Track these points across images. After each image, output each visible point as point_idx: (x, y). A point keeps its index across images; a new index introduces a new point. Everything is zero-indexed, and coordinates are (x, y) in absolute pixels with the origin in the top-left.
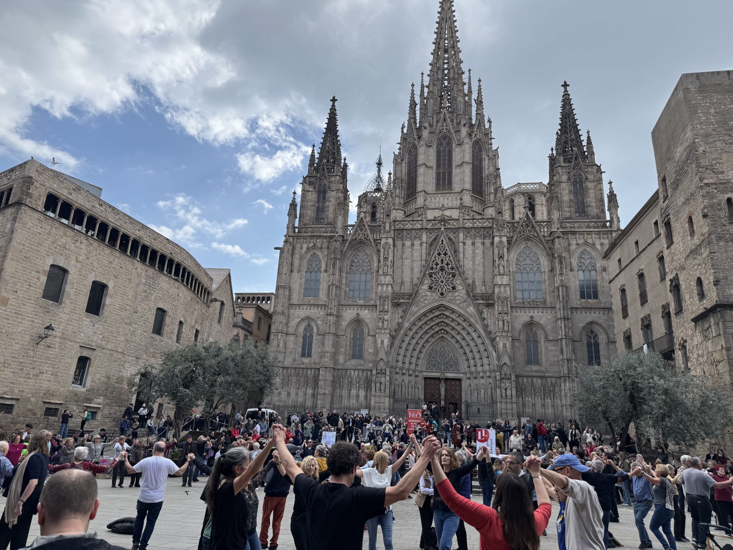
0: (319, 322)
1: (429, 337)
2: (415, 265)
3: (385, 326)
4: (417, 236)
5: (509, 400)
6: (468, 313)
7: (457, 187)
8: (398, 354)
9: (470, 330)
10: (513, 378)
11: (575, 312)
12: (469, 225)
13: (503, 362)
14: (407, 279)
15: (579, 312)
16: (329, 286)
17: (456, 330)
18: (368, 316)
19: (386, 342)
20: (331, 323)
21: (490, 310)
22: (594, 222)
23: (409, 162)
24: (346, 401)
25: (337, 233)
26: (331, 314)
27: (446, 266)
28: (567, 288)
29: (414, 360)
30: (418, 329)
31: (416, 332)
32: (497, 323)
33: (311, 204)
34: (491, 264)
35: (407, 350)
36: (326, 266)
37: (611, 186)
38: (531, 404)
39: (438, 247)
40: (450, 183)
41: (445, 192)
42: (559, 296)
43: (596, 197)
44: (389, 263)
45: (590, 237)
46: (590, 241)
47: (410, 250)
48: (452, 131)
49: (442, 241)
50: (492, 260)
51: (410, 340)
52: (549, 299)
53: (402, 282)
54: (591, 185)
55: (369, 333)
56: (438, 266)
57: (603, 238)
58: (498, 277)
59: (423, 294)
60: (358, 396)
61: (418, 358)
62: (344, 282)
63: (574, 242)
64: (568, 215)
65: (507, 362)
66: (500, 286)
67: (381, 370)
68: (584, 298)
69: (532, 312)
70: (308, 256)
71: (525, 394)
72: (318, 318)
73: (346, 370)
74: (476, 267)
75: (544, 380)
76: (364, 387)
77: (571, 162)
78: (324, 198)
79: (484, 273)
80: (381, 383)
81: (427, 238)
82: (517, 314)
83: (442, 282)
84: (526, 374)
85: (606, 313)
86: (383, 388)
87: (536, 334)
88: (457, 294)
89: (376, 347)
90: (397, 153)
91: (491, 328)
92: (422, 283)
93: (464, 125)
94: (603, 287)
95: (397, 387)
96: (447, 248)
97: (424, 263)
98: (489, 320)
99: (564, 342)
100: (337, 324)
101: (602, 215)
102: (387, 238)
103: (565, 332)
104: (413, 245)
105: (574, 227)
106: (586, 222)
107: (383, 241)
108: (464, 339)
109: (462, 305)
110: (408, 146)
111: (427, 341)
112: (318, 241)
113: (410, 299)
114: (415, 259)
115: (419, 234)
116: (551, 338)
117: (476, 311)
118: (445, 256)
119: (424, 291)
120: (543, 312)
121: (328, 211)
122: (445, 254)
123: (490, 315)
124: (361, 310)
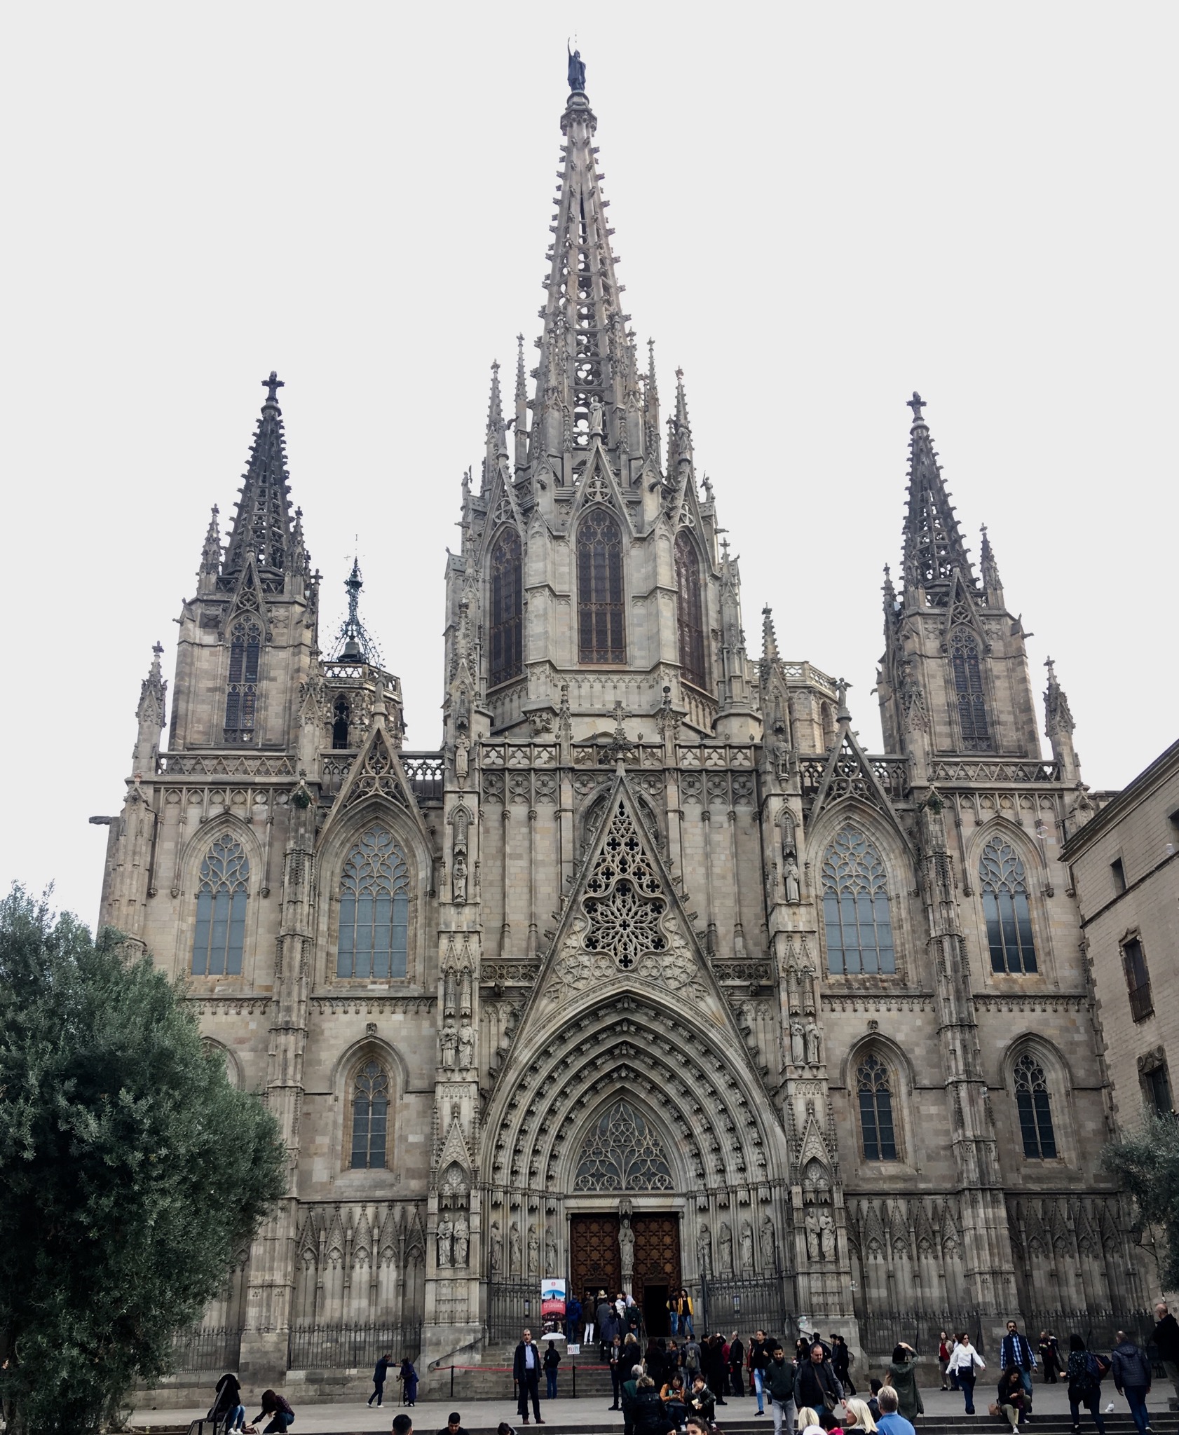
0: (245, 1055)
1: (586, 1093)
2: (541, 876)
3: (465, 1062)
4: (545, 790)
5: (832, 1267)
6: (703, 1016)
7: (638, 656)
8: (499, 1147)
9: (708, 1066)
10: (838, 1199)
11: (982, 1009)
12: (690, 761)
13: (809, 1155)
14: (517, 917)
15: (993, 1008)
16: (281, 941)
17: (666, 1067)
18: (404, 1033)
19: (468, 1110)
20: (290, 1055)
21: (763, 1007)
22: (1016, 764)
23: (496, 580)
24: (337, 1303)
25: (303, 774)
26: (287, 1029)
27: (634, 880)
28: (961, 940)
29: (541, 1163)
30: (556, 1068)
31: (550, 1079)
32: (787, 1041)
33: (210, 684)
34: (758, 875)
35: (522, 1132)
36: (268, 879)
37: (1050, 670)
38: (883, 1276)
39: (610, 823)
40: (619, 644)
41: (605, 667)
42: (942, 963)
43: (1012, 700)
44: (472, 868)
45: (1007, 803)
46: (1008, 814)
47: (525, 830)
48: (622, 501)
49: (621, 806)
50: (758, 864)
51: (533, 1102)
52: (914, 973)
53: (505, 927)
54: (997, 667)
55: (407, 1083)
56: (613, 880)
57: (1043, 808)
58: (784, 909)
59: (572, 962)
60: (374, 1286)
61: (553, 1157)
62: (323, 927)
63: (967, 817)
64: (945, 744)
65: (819, 1155)
66: (790, 935)
67: (455, 1197)
68: (1004, 971)
69: (871, 1007)
70: (206, 846)
71: (869, 1247)
72: (241, 1041)
73: (337, 1204)
74: (717, 883)
75: (915, 1202)
76: (397, 1255)
77: (945, 605)
78: (253, 668)
79: (739, 901)
80: (454, 1240)
81: (574, 798)
82: (834, 1015)
83: (625, 925)
84: (867, 1187)
85: (1060, 1008)
86: (460, 1253)
87: (884, 1071)
88: (668, 960)
89: (434, 1126)
90: (457, 551)
91: (768, 1058)
92: (567, 926)
93: (652, 488)
94: (1049, 939)
95: (497, 1247)
96: (635, 826)
97: (568, 869)
98: (761, 1036)
99: (963, 1093)
100: (306, 1059)
101: (1030, 747)
102: (461, 794)
103: (966, 1064)
104: (531, 816)
105: (968, 777)
106: (996, 764)
107: (451, 802)
108: (687, 1093)
109: (683, 993)
110: (490, 533)
111: (580, 1103)
112: (239, 799)
113: (532, 978)
114: (540, 857)
115: (551, 784)
116: (926, 1082)
117: (724, 1008)
118: (632, 849)
119: (573, 952)
120: (900, 1010)
121: (266, 709)
122: (632, 844)
123: (763, 1019)
124: (381, 1013)
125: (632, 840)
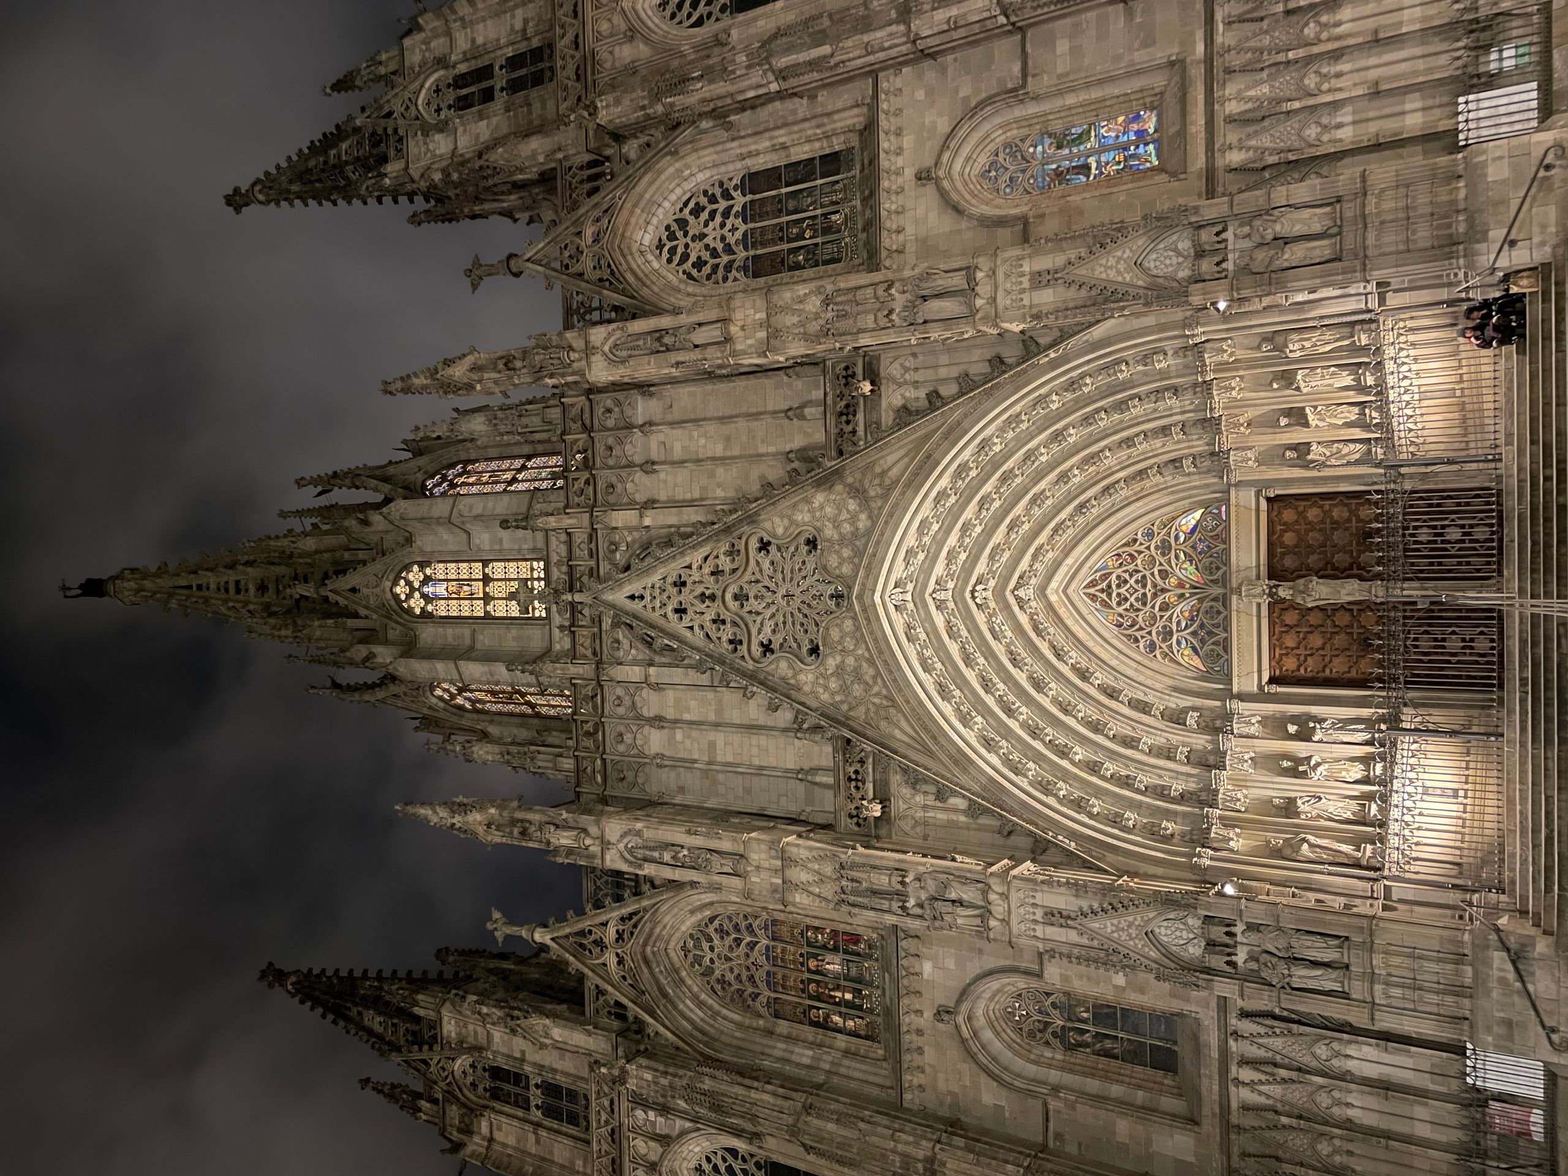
2: (735, 717)
3: (975, 891)
4: (627, 701)
5: (1352, 210)
14: (791, 755)
16: (808, 1149)
18: (950, 963)
19: (1056, 897)
21: (897, 373)
27: (723, 581)
33: (532, 1137)
36: (738, 1133)
38: (1378, 107)
39: (656, 616)
44: (698, 841)
47: (679, 735)
49: (631, 597)
50: (706, 386)
53: (803, 775)
54: (462, 43)
55: (1027, 973)
56: (726, 614)
59: (838, 684)
60: (1387, 1088)
65: (1130, 256)
66: (774, 334)
67: (1211, 944)
69: (897, 182)
71: (1317, 141)
75: (1227, 61)
78: (514, 1078)
81: (635, 662)
82: (911, 248)
83: (788, 596)
84: (1201, 158)
87: (1005, 149)
88: (830, 530)
91: (976, 356)
96: (655, 578)
98: (943, 372)
102: (605, 844)
104: (658, 721)
114: (712, 717)
115: (619, 691)
116: (1017, 68)
117: (899, 439)
118: (684, 584)
119: (824, 682)
120: (899, 133)
121: (555, 1071)
122: (681, 584)
123: (916, 369)
124: (919, 993)
125: (675, 584)
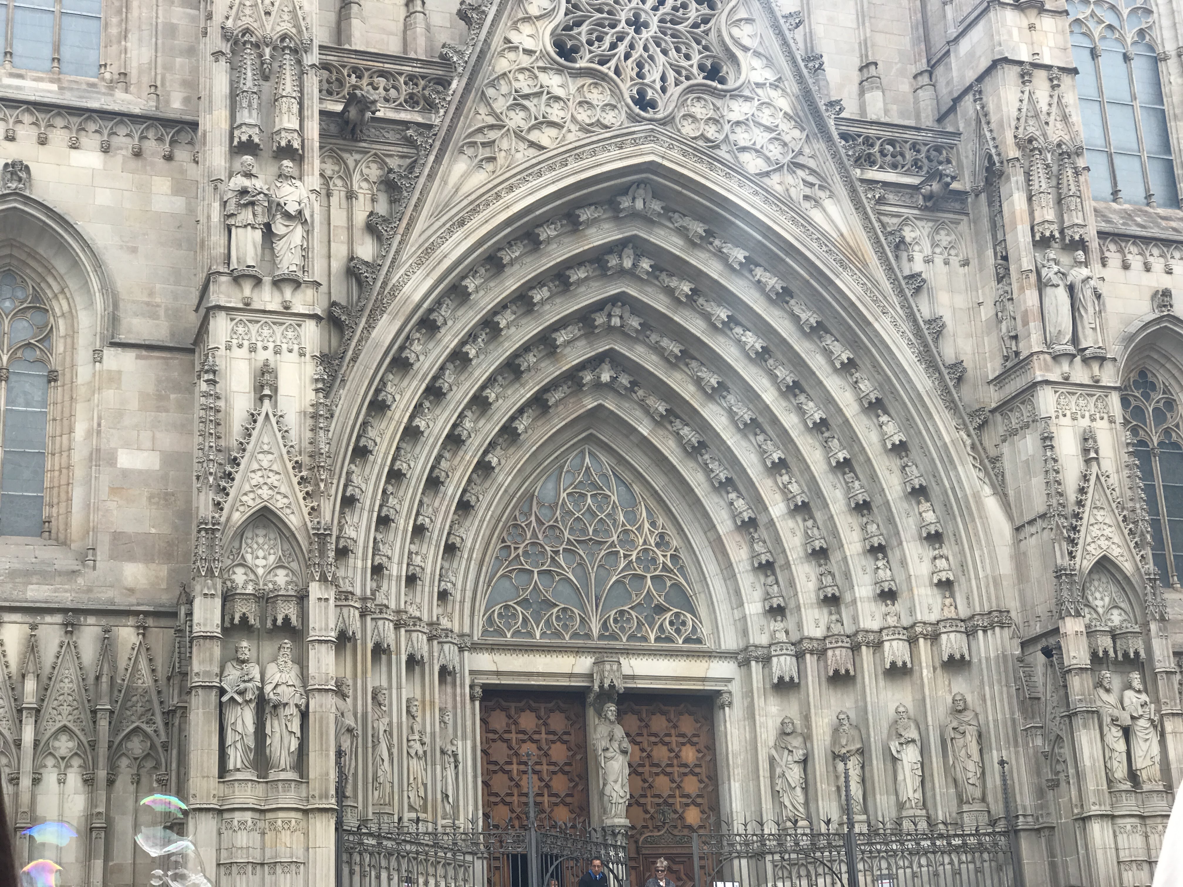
1: (524, 408)
5: (1160, 804)
10: (1164, 651)
13: (1095, 553)
18: (105, 198)
19: (295, 386)
21: (945, 238)
29: (429, 560)
30: (473, 334)
31: (459, 358)
32: (1031, 297)
35: (395, 475)
51: (420, 407)
55: (114, 320)
59: (524, 84)
61: (451, 548)
66: (1025, 71)
67: (264, 599)
69: (1157, 264)
83: (638, 24)
87: (1170, 404)
88: (739, 109)
108: (759, 422)
109: (774, 182)
113: (430, 106)
117: (867, 228)
119: (526, 61)
123: (946, 263)
124: (43, 141)
